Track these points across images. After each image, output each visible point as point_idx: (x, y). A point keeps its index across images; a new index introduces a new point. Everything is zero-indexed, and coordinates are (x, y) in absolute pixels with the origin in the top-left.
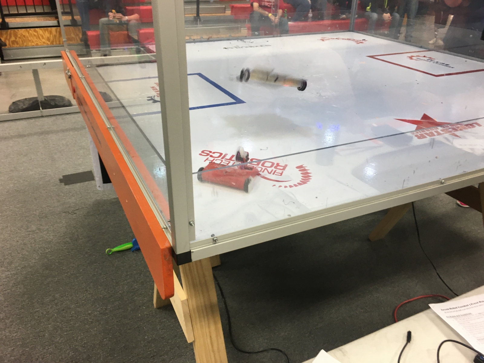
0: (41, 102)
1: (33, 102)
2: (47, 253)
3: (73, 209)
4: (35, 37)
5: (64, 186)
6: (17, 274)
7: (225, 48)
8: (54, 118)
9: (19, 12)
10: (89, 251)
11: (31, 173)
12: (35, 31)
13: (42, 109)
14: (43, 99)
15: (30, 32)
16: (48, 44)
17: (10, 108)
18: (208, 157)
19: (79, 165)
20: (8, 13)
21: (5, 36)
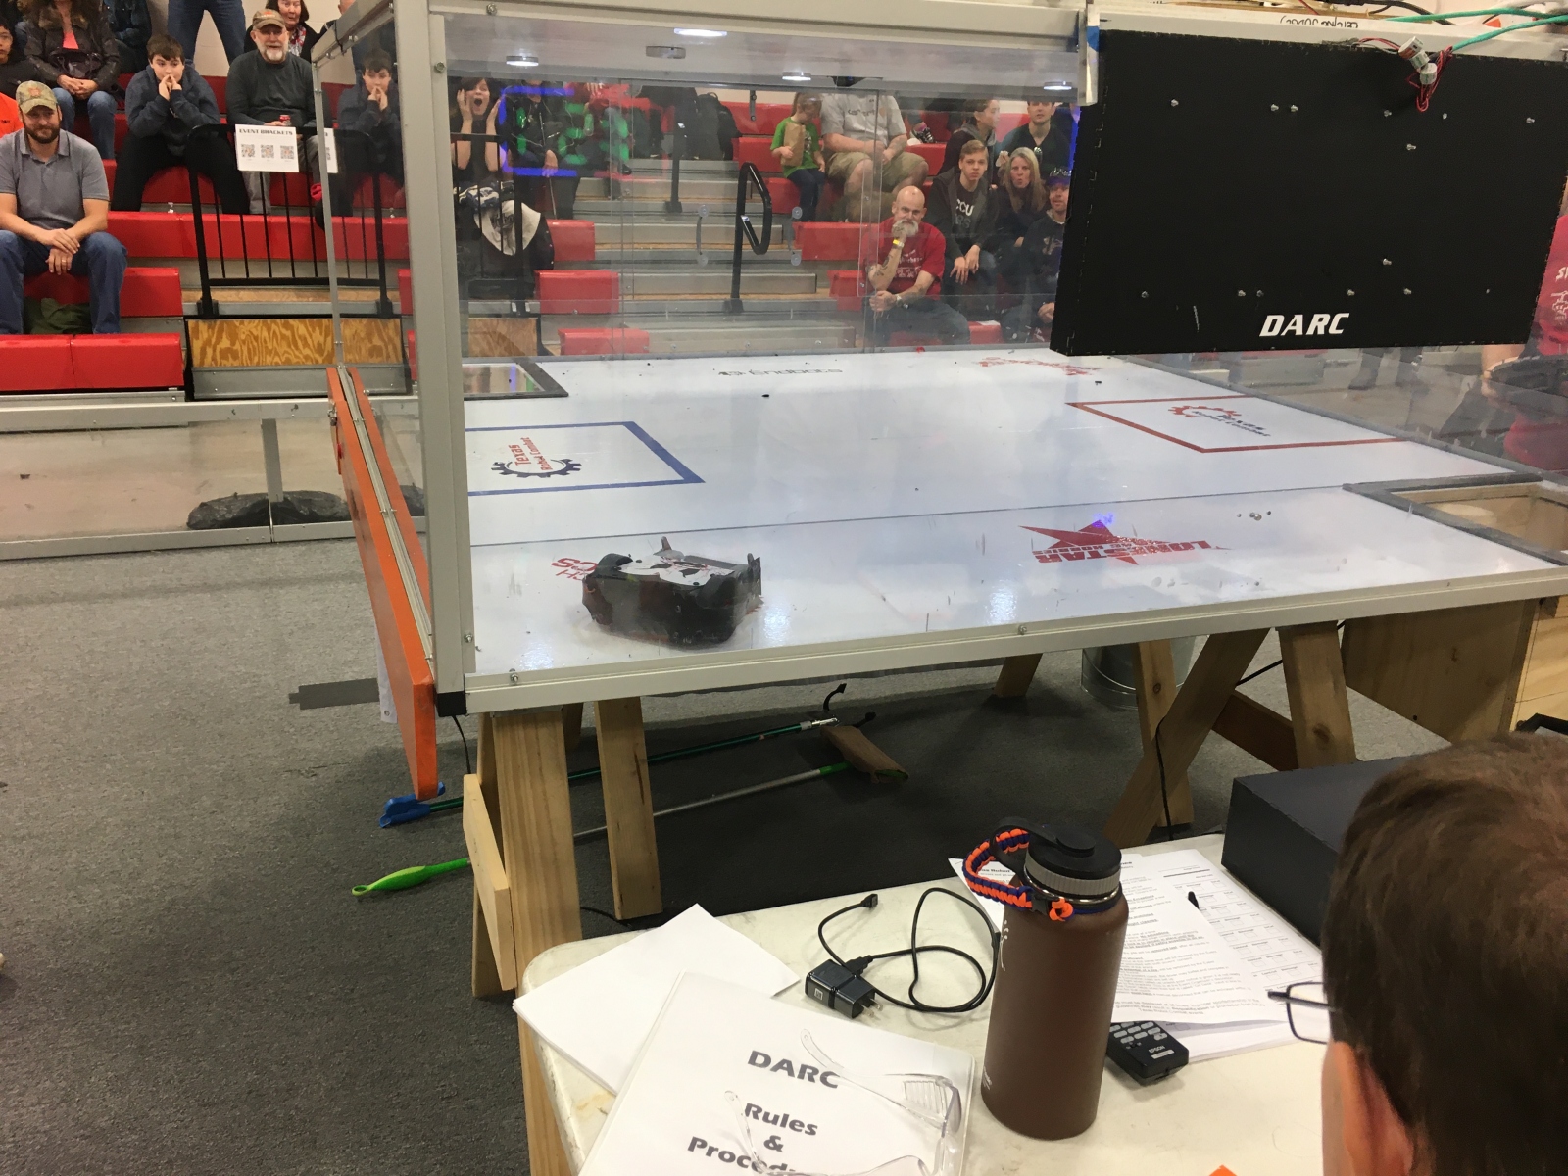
0: (274, 505)
1: (254, 505)
2: (229, 859)
3: (312, 765)
4: (284, 343)
5: (299, 711)
6: (148, 900)
7: (725, 374)
8: (302, 548)
9: (251, 276)
10: (332, 862)
11: (220, 675)
12: (287, 326)
13: (274, 524)
14: (281, 500)
15: (274, 327)
16: (317, 361)
17: (191, 516)
18: (570, 568)
19: (346, 663)
20: (221, 276)
21: (205, 336)
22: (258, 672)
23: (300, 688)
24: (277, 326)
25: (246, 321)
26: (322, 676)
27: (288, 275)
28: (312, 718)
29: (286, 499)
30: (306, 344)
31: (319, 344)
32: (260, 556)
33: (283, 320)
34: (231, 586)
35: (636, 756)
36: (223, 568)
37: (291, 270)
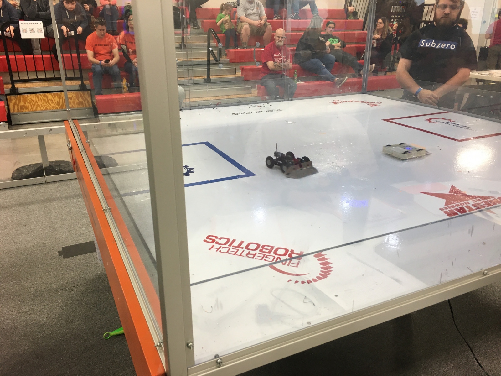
0: (46, 168)
1: (38, 168)
3: (71, 285)
5: (63, 259)
7: (235, 114)
8: (58, 184)
9: (30, 78)
13: (46, 176)
14: (48, 165)
17: (13, 175)
19: (80, 235)
20: (18, 79)
21: (14, 101)
22: (44, 242)
23: (63, 248)
24: (41, 96)
25: (29, 95)
26: (71, 242)
27: (44, 77)
28: (68, 262)
29: (50, 165)
31: (57, 102)
32: (42, 189)
33: (43, 94)
34: (31, 203)
36: (27, 195)
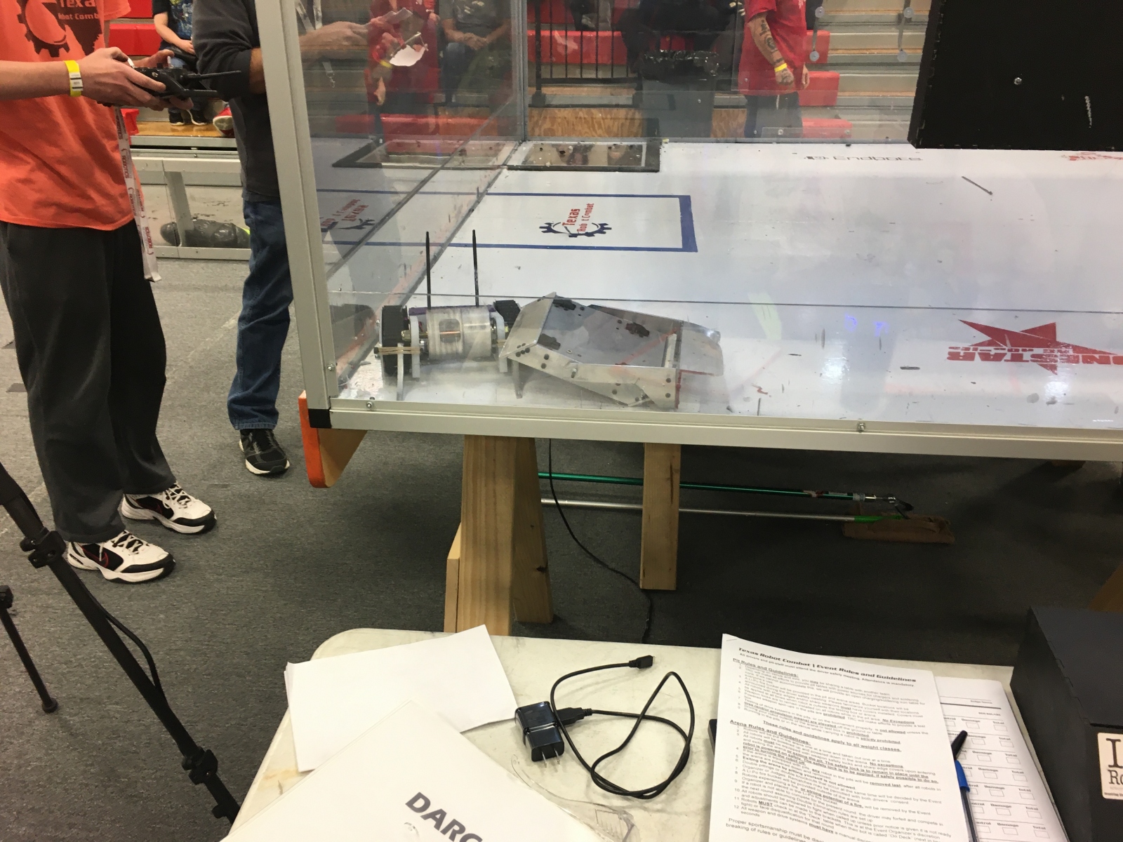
7: (809, 158)
12: (588, 113)
15: (580, 113)
20: (549, 77)
21: (536, 119)
24: (582, 113)
25: (562, 109)
27: (593, 76)
30: (600, 126)
31: (609, 127)
33: (587, 109)
35: (671, 467)
37: (610, 72)
